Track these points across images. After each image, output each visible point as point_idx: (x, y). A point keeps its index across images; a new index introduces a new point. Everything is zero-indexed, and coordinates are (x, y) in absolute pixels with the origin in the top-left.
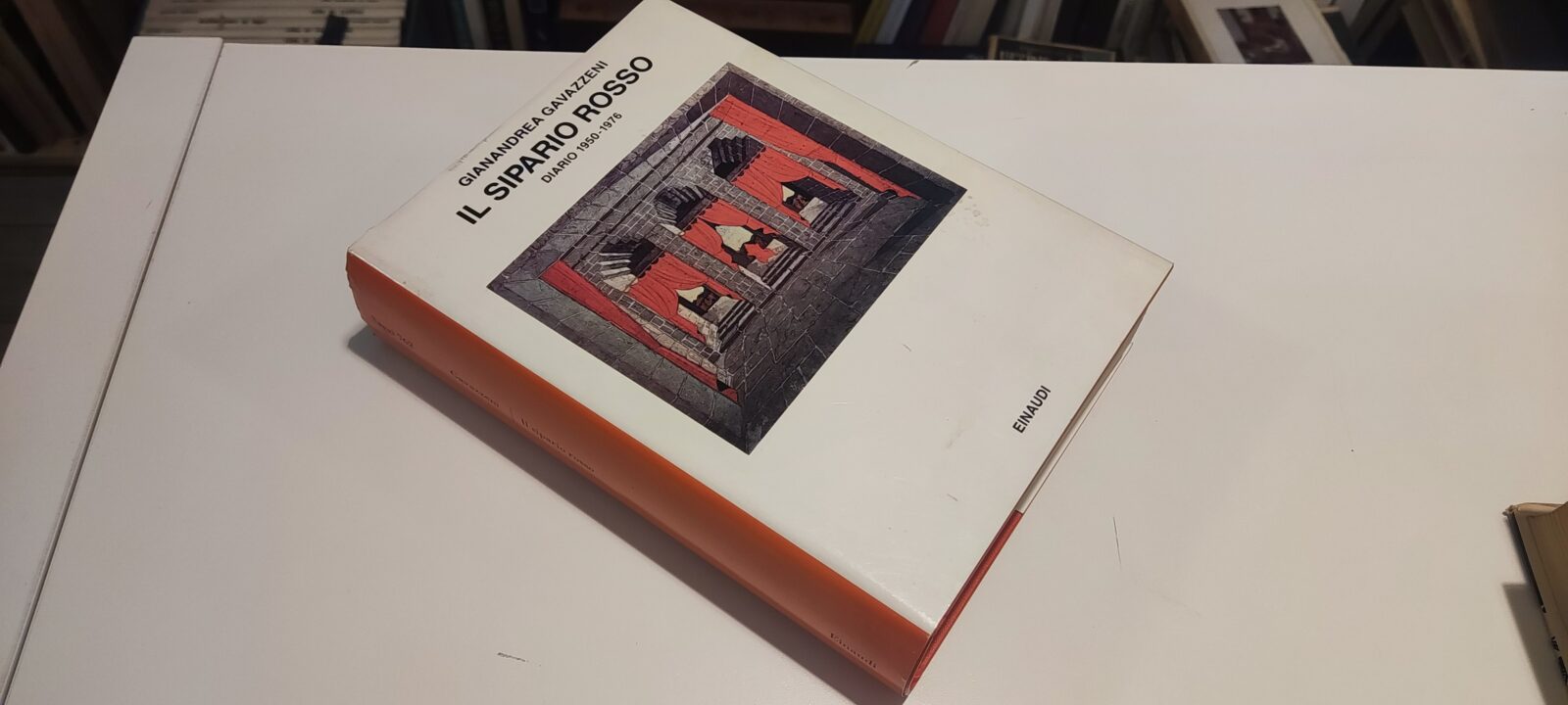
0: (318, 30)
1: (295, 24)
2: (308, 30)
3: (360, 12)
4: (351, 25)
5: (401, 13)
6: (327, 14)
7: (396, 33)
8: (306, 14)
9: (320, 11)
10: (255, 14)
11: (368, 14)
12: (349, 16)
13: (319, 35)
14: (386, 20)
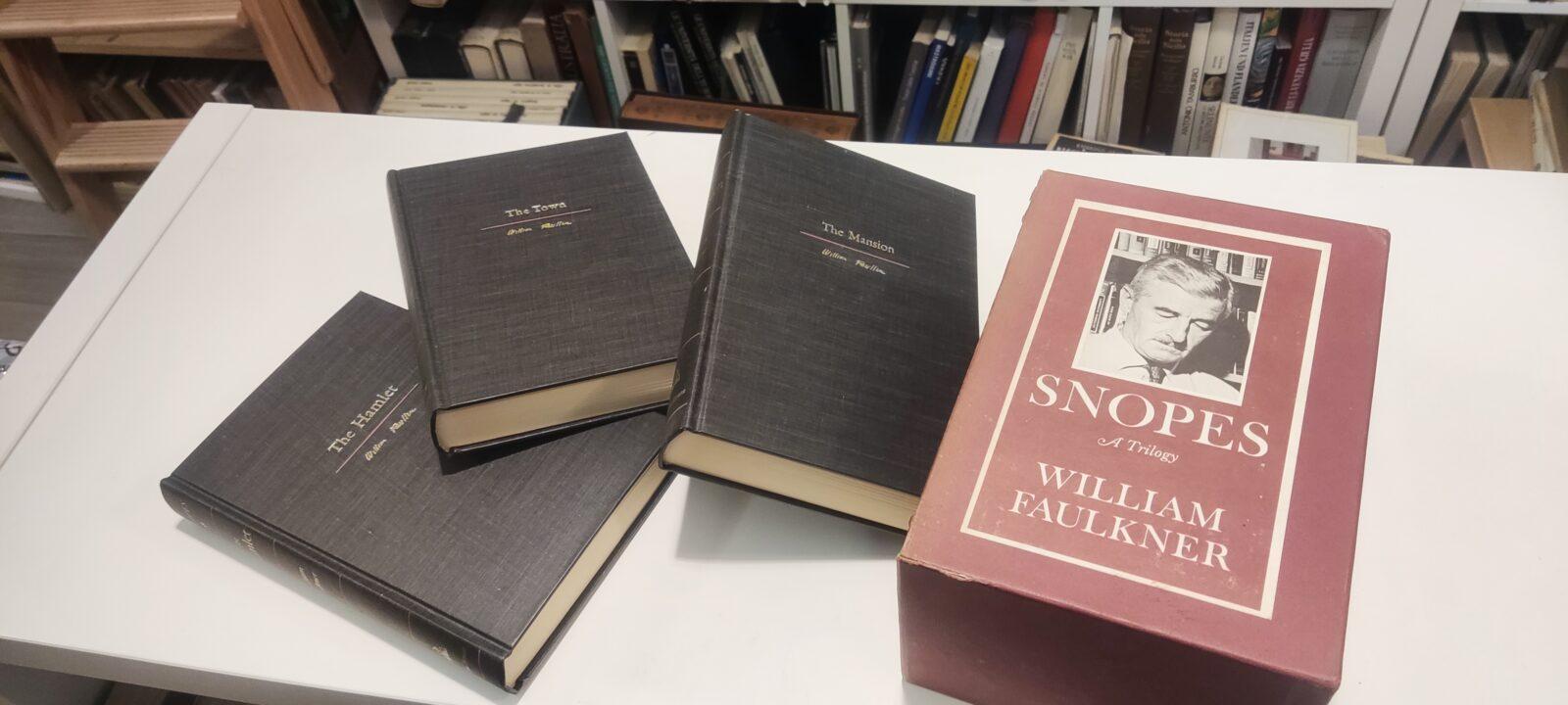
0: (502, 114)
1: (488, 110)
2: (495, 114)
3: (535, 102)
4: (526, 111)
5: (565, 103)
6: (510, 104)
7: (558, 118)
8: (498, 102)
9: (507, 101)
10: (461, 102)
11: (541, 103)
12: (525, 104)
13: (503, 118)
14: (552, 108)
